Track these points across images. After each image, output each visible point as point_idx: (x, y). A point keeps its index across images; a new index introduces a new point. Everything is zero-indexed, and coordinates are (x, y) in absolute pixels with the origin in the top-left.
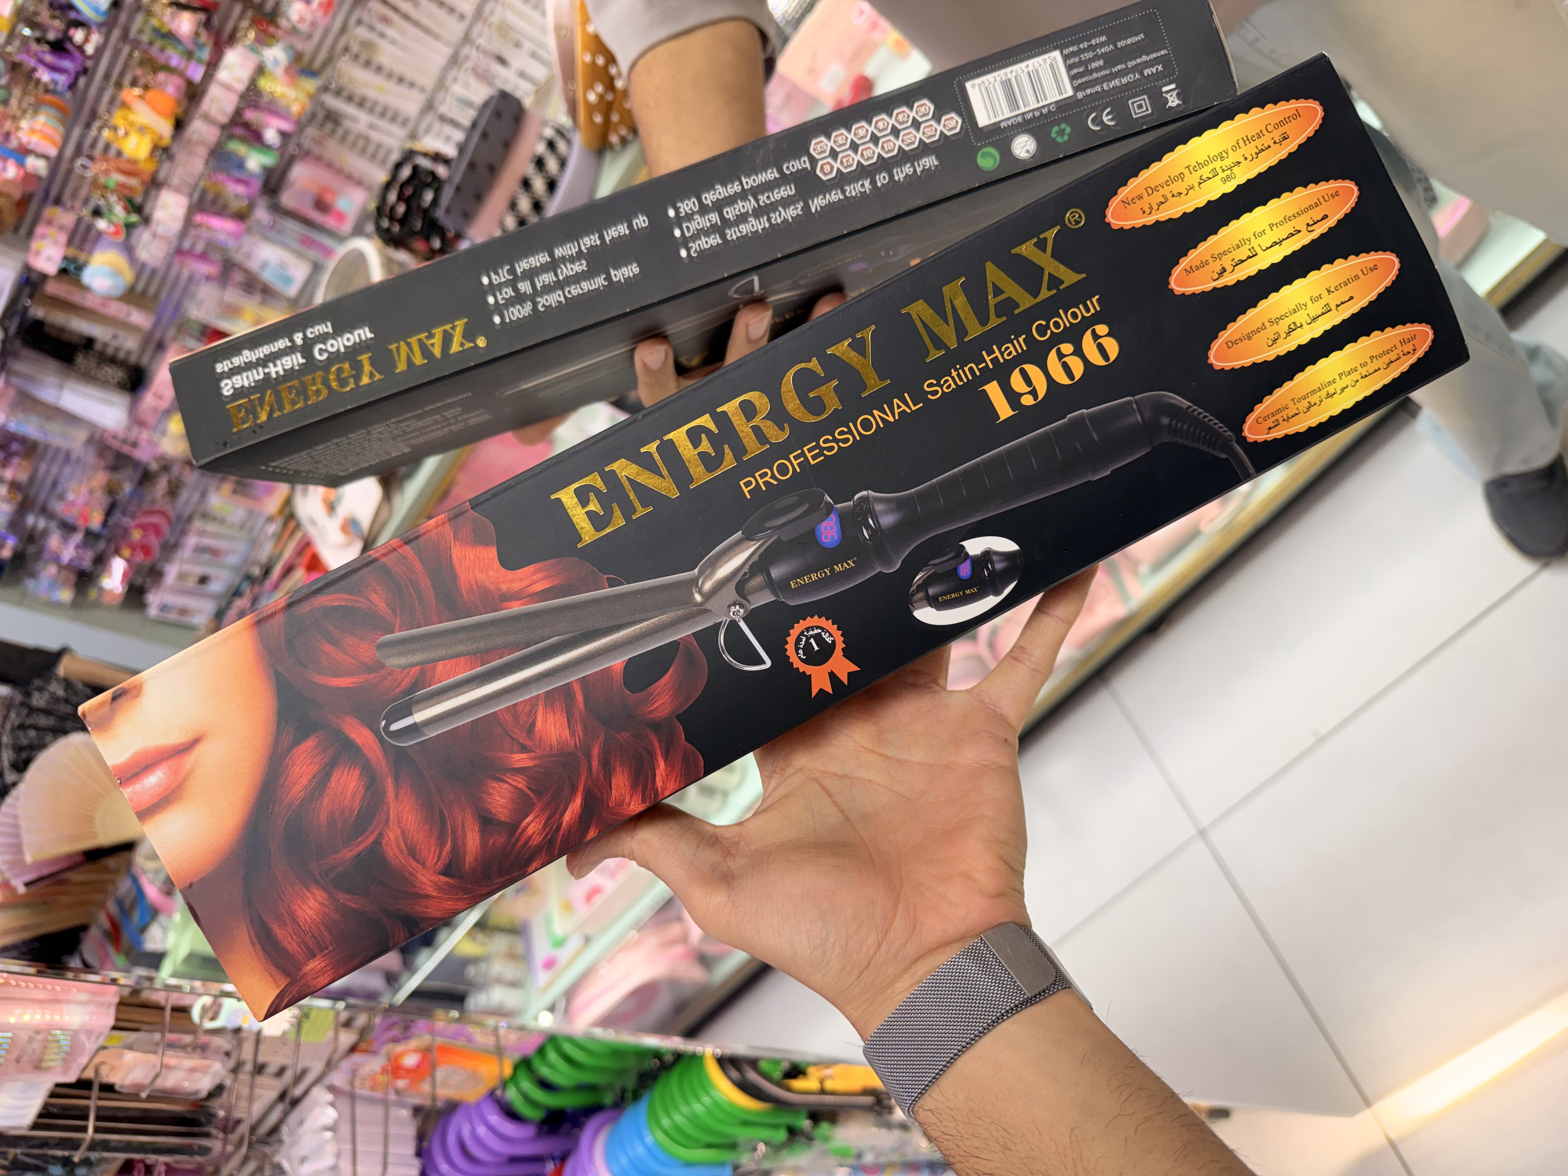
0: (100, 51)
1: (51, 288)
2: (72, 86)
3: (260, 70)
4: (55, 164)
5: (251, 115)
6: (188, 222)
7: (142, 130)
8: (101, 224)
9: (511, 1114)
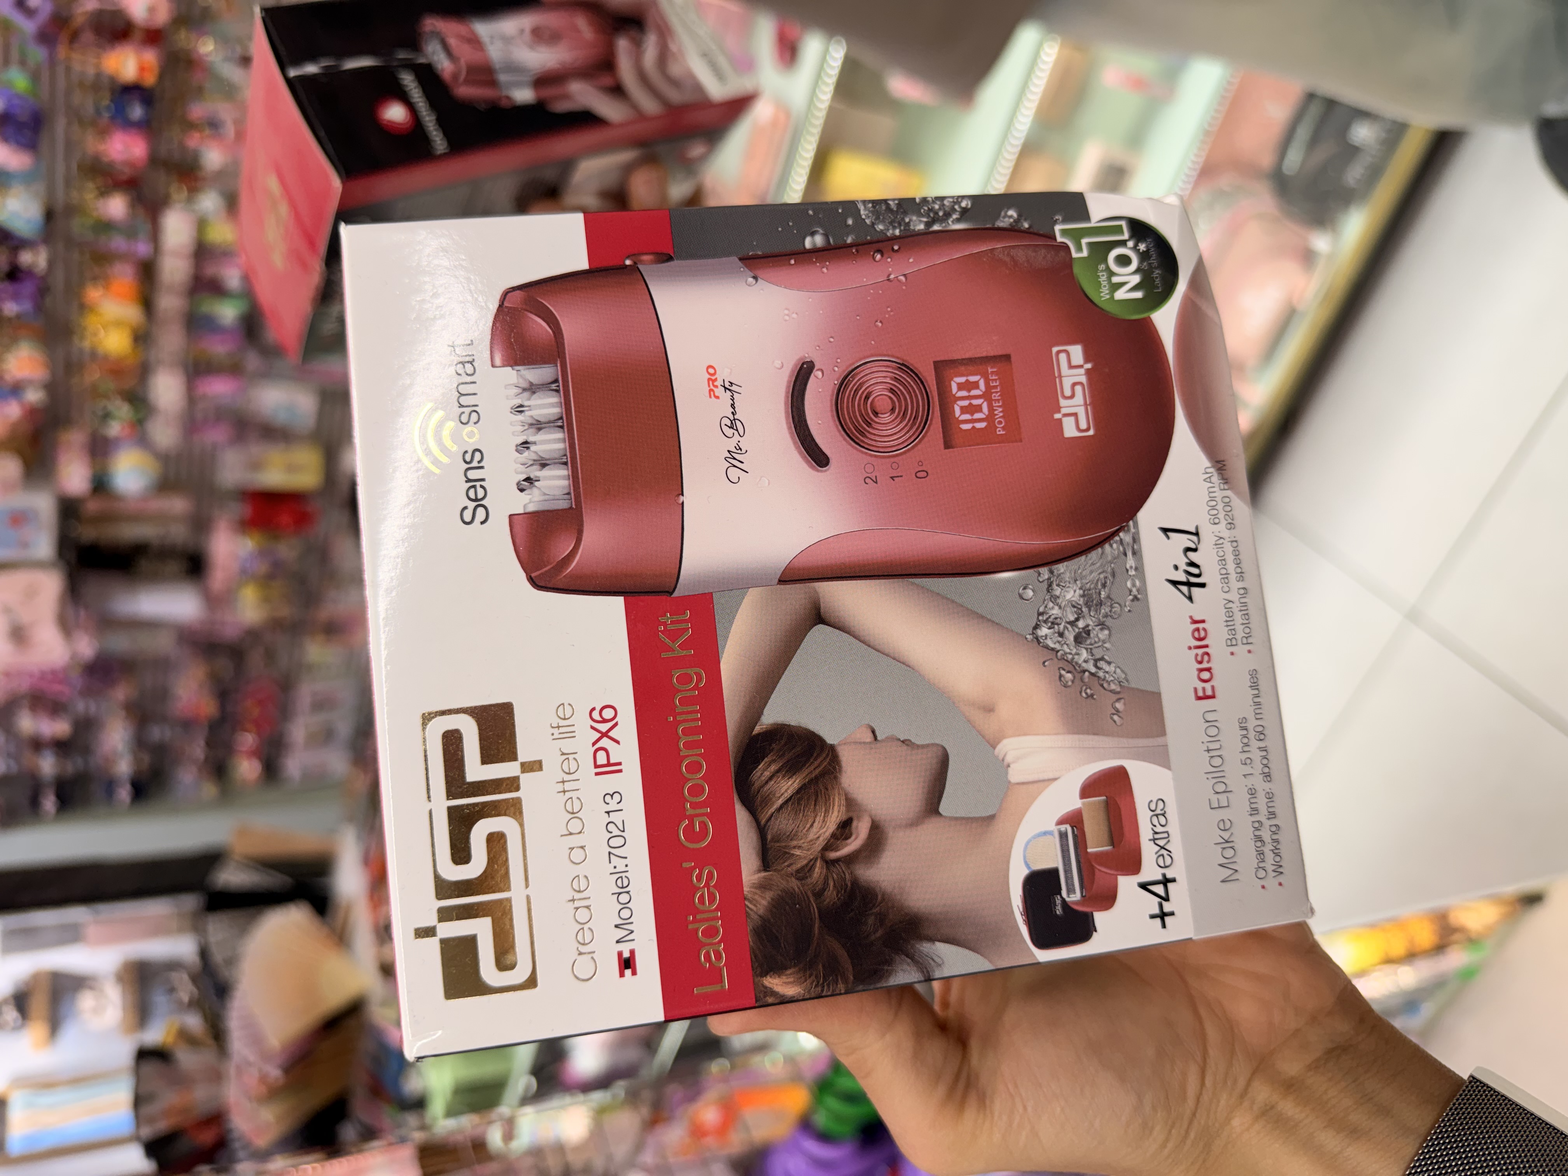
0: (51, 263)
1: (93, 507)
2: (39, 308)
3: (201, 224)
4: (51, 387)
5: (210, 270)
6: (191, 397)
7: (118, 324)
8: (115, 429)
9: (825, 1138)
